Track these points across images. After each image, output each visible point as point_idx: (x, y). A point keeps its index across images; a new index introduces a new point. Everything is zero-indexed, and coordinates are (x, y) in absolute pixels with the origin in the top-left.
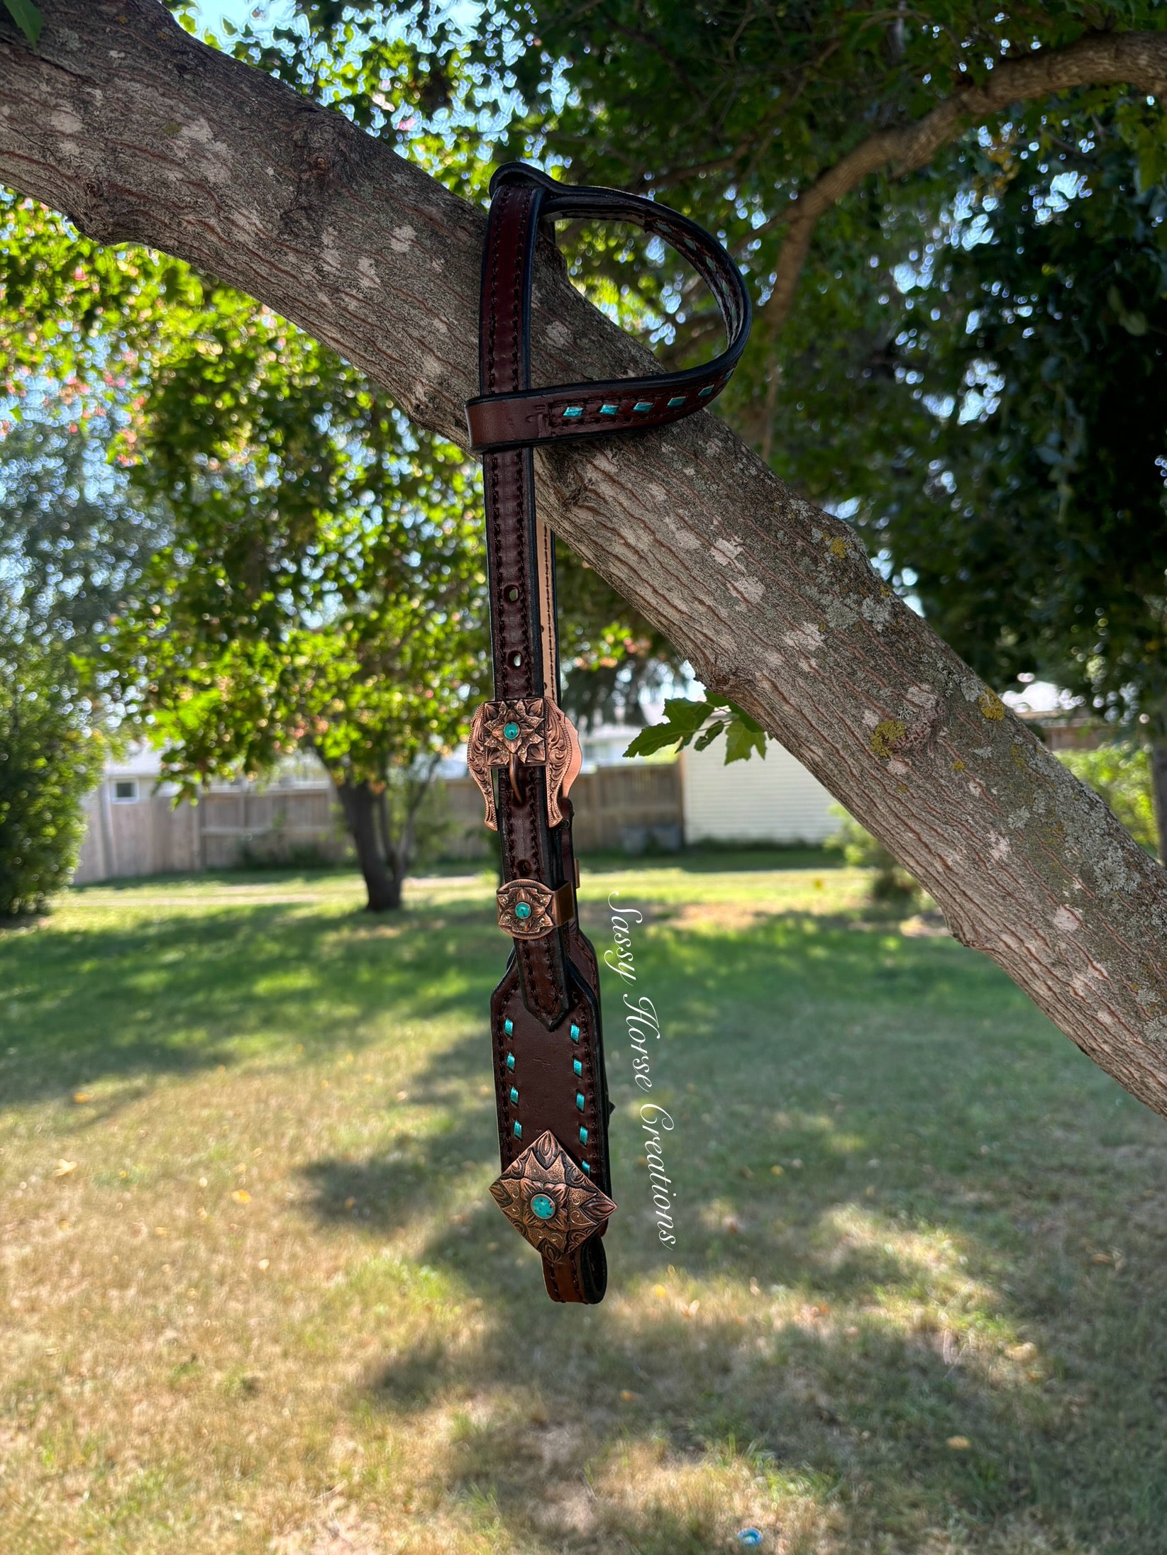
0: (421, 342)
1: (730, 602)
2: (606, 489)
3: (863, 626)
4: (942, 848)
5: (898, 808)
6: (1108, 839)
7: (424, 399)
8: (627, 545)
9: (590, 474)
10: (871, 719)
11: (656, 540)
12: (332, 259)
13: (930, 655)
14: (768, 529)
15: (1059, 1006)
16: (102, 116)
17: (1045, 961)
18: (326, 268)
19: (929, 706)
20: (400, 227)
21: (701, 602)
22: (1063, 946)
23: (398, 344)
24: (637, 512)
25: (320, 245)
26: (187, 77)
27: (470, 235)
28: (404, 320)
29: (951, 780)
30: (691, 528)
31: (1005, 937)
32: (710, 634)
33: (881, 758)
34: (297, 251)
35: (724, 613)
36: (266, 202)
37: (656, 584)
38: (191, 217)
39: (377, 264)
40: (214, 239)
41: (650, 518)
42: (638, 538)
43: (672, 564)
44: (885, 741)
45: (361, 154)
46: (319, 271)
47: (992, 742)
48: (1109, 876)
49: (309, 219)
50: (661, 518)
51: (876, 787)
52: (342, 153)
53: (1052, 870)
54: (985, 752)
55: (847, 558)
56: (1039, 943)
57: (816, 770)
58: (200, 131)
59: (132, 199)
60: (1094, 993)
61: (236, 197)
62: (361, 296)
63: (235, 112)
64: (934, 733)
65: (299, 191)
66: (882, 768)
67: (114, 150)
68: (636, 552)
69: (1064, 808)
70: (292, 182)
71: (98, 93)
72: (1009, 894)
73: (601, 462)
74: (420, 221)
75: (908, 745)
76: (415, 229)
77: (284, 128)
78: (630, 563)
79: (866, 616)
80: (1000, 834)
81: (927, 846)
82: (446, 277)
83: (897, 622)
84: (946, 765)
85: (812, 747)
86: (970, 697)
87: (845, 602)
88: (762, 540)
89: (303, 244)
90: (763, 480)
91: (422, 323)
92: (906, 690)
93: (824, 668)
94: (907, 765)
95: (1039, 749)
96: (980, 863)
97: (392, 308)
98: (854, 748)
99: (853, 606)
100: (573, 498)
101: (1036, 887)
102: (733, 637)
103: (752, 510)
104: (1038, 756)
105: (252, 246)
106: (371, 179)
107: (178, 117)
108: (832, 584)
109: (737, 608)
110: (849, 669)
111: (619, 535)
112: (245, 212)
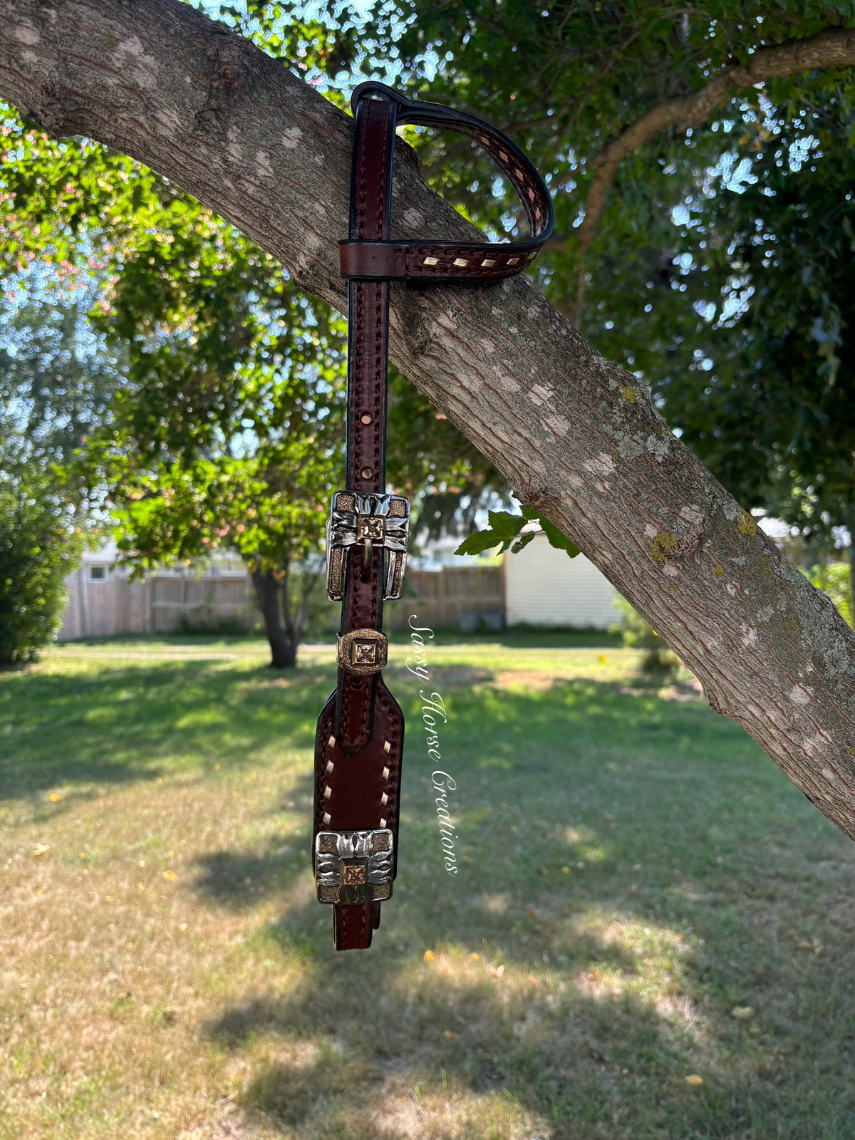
0: (305, 221)
1: (542, 435)
2: (447, 342)
3: (647, 457)
4: (704, 636)
5: (670, 603)
6: (835, 633)
7: (306, 267)
8: (463, 387)
9: (435, 329)
10: (651, 531)
11: (486, 384)
12: (235, 151)
13: (699, 482)
14: (574, 378)
15: (791, 763)
16: (56, 31)
17: (782, 727)
18: (231, 159)
19: (697, 522)
20: (290, 128)
21: (520, 435)
22: (797, 716)
23: (286, 222)
24: (471, 361)
25: (226, 140)
27: (346, 137)
28: (291, 203)
29: (713, 582)
30: (513, 375)
31: (751, 707)
32: (525, 459)
33: (658, 562)
34: (208, 144)
35: (537, 443)
36: (184, 104)
37: (485, 419)
38: (125, 115)
39: (271, 157)
40: (142, 133)
41: (482, 367)
42: (471, 382)
43: (497, 403)
44: (662, 549)
45: (261, 69)
46: (225, 161)
47: (746, 552)
48: (835, 663)
49: (218, 118)
50: (490, 366)
51: (654, 586)
52: (245, 67)
53: (790, 655)
54: (740, 561)
55: (636, 403)
56: (778, 713)
57: (606, 571)
58: (133, 46)
59: (80, 100)
60: (820, 755)
61: (161, 100)
62: (257, 183)
63: (162, 32)
64: (701, 544)
65: (210, 96)
66: (658, 570)
67: (65, 59)
68: (470, 393)
69: (801, 607)
70: (205, 88)
71: (53, 13)
72: (755, 674)
73: (444, 320)
74: (306, 124)
75: (680, 553)
76: (302, 130)
77: (202, 47)
78: (464, 401)
79: (650, 449)
80: (750, 626)
81: (691, 633)
82: (325, 169)
83: (674, 455)
84: (709, 570)
85: (603, 553)
86: (730, 517)
87: (634, 438)
88: (570, 386)
89: (213, 139)
90: (571, 339)
91: (305, 206)
92: (680, 510)
93: (615, 490)
94: (678, 568)
95: (783, 559)
96: (734, 649)
97: (282, 193)
98: (637, 554)
99: (639, 441)
100: (421, 348)
101: (777, 669)
102: (544, 463)
103: (562, 363)
104: (782, 565)
105: (172, 140)
106: (269, 89)
107: (117, 35)
108: (623, 423)
109: (548, 440)
110: (635, 491)
111: (456, 379)
112: (167, 112)
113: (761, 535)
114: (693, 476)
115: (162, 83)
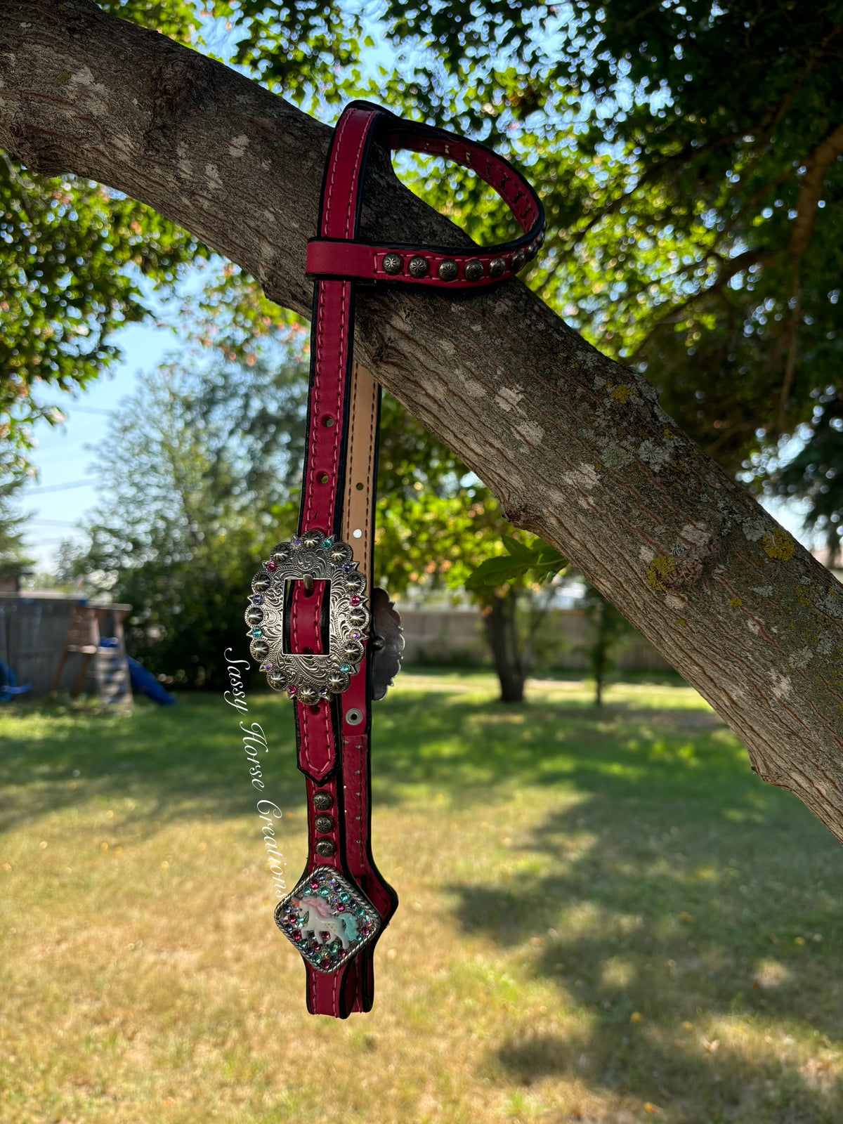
0: (257, 232)
1: (516, 445)
2: (404, 346)
3: (640, 467)
4: (725, 683)
5: (682, 642)
7: (265, 279)
8: (428, 395)
9: (389, 333)
11: (449, 390)
12: (185, 167)
13: (711, 495)
14: (548, 378)
16: (16, 73)
18: (183, 176)
19: (701, 543)
20: (237, 136)
21: (491, 445)
23: (242, 234)
24: (432, 365)
25: (176, 157)
26: (76, 36)
27: (296, 138)
28: (243, 214)
29: (729, 617)
30: (477, 379)
31: (795, 775)
32: (502, 473)
33: (658, 592)
34: (160, 164)
35: (510, 454)
36: (134, 126)
37: (454, 429)
38: (87, 146)
39: (219, 169)
40: (106, 161)
41: (442, 370)
42: (436, 389)
43: (465, 411)
44: (659, 576)
45: (209, 81)
46: (178, 178)
47: (775, 581)
49: (165, 136)
50: (451, 369)
51: (660, 621)
52: (189, 81)
53: (838, 713)
55: (628, 404)
56: (828, 785)
58: (84, 77)
59: (47, 137)
61: (114, 126)
62: (210, 196)
63: (112, 59)
64: (708, 570)
65: (155, 115)
66: (660, 601)
67: (27, 99)
68: (436, 402)
70: (149, 107)
71: (12, 56)
72: (794, 733)
73: (398, 323)
74: (252, 131)
75: (681, 581)
76: (249, 137)
77: (148, 67)
78: (434, 411)
79: (644, 457)
80: (781, 672)
81: (712, 680)
82: (272, 174)
83: (678, 464)
84: (723, 602)
85: (602, 580)
86: (753, 536)
87: (622, 444)
88: (543, 388)
89: (164, 158)
90: (550, 334)
91: (256, 215)
92: (681, 528)
93: (601, 506)
94: (683, 599)
95: (832, 589)
96: (763, 700)
97: (233, 204)
98: (635, 582)
99: (629, 447)
100: (379, 355)
101: (821, 729)
102: (521, 477)
103: (534, 361)
104: (829, 597)
105: (131, 164)
106: (217, 100)
107: (69, 68)
108: (609, 427)
109: (521, 450)
110: (624, 507)
111: (421, 387)
112: (121, 137)
113: (802, 560)
114: (703, 488)
115: (113, 109)
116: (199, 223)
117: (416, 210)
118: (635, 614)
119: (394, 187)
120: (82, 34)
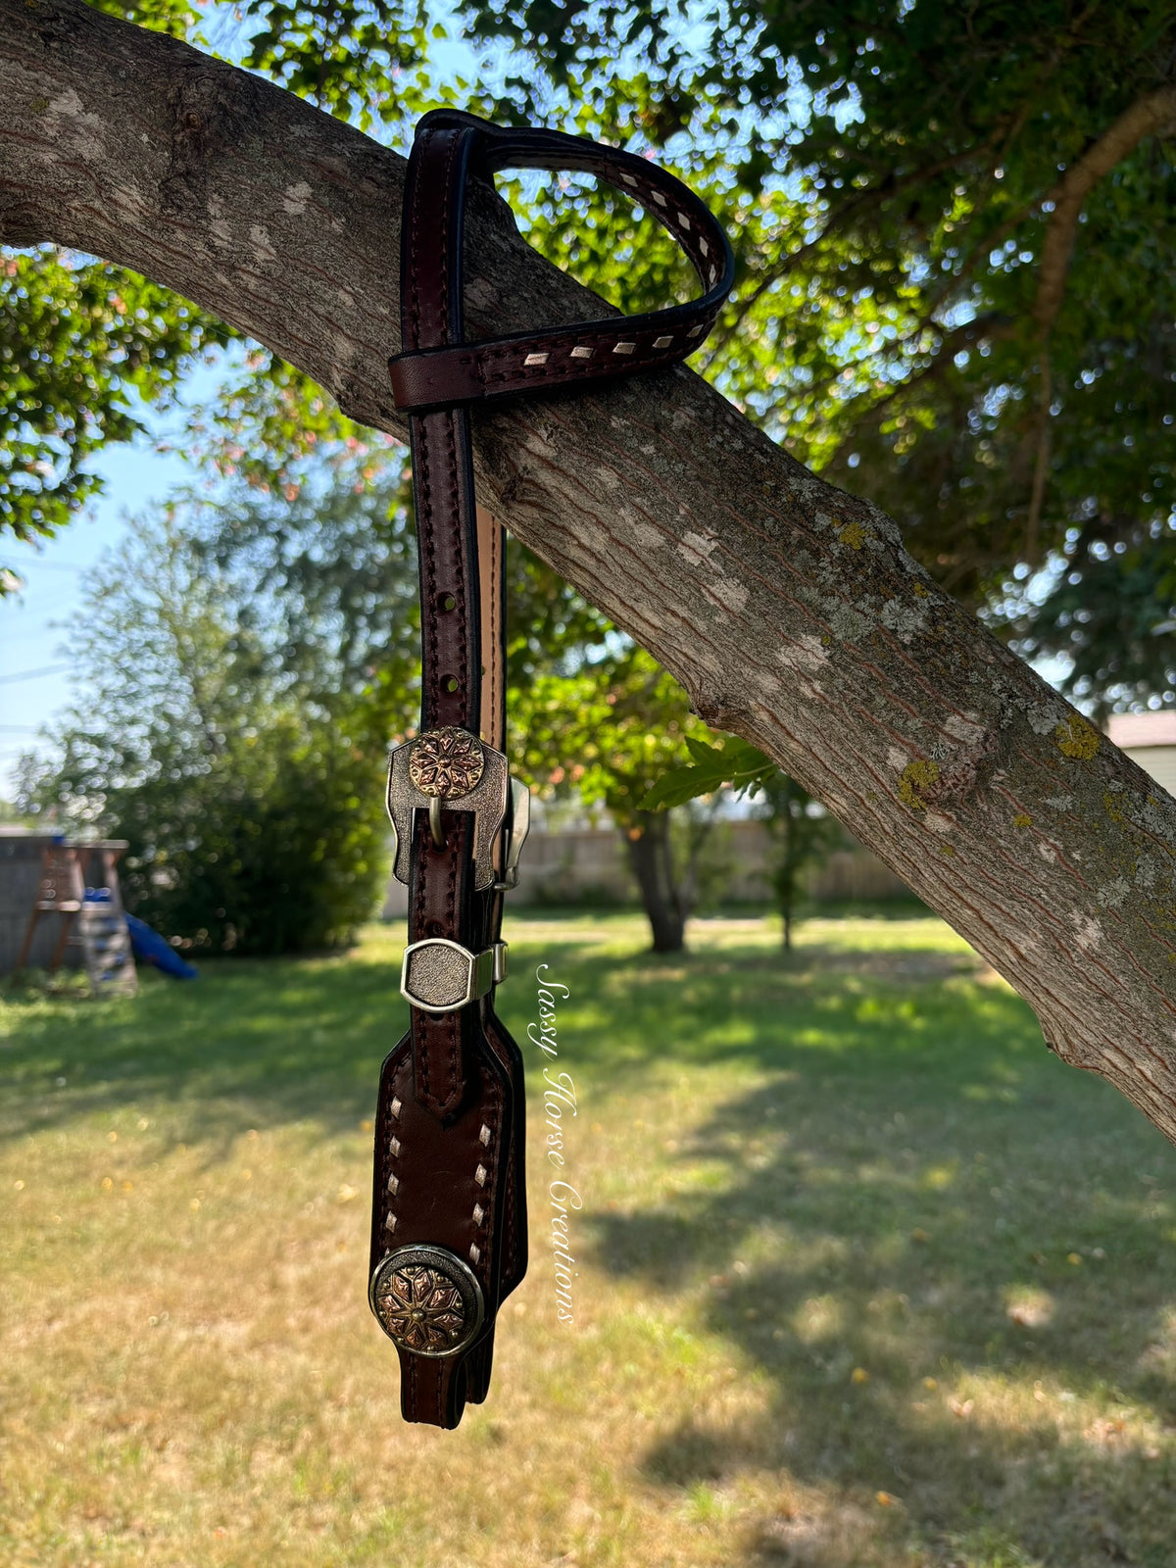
0: (328, 320)
1: (709, 612)
2: (546, 478)
3: (883, 637)
4: (1010, 931)
5: (948, 877)
7: (342, 388)
8: (581, 546)
9: (525, 461)
11: (613, 539)
12: (221, 231)
13: (982, 673)
14: (752, 517)
17: (1167, 1089)
18: (218, 243)
19: (973, 740)
20: (294, 184)
21: (674, 614)
23: (306, 325)
24: (586, 503)
25: (207, 216)
26: (54, 45)
27: (379, 186)
28: (308, 295)
29: (1013, 840)
30: (652, 521)
31: (1108, 1054)
32: (691, 653)
33: (914, 810)
34: (184, 226)
35: (701, 626)
36: (144, 173)
37: (622, 595)
38: (76, 203)
39: (270, 232)
40: (103, 224)
41: (602, 511)
42: (592, 537)
43: (635, 567)
44: (916, 788)
45: (250, 106)
46: (211, 247)
47: (1074, 788)
49: (190, 187)
50: (614, 509)
51: (917, 849)
52: (221, 107)
55: (864, 550)
56: (1155, 1064)
58: (68, 104)
59: (17, 191)
61: (115, 173)
62: (258, 272)
63: (108, 77)
64: (984, 777)
65: (175, 156)
66: (918, 823)
68: (593, 555)
70: (166, 146)
72: (1106, 996)
73: (536, 445)
74: (316, 176)
75: (946, 794)
76: (312, 186)
77: (161, 88)
78: (590, 568)
79: (888, 623)
80: (1087, 914)
81: (991, 927)
82: (347, 238)
83: (935, 631)
84: (1006, 820)
85: (833, 795)
86: (1042, 728)
87: (857, 606)
88: (744, 531)
89: (189, 217)
90: (751, 455)
91: (326, 297)
92: (944, 721)
93: (832, 694)
94: (949, 819)
95: (1150, 798)
96: (1064, 953)
97: (293, 282)
98: (881, 797)
99: (868, 611)
100: (510, 491)
101: (1144, 988)
102: (717, 657)
103: (731, 494)
104: (1148, 808)
105: (140, 227)
106: (263, 133)
107: (45, 91)
108: (839, 583)
109: (717, 619)
110: (865, 695)
111: (571, 535)
112: (126, 189)
113: (1108, 757)
114: (972, 664)
115: (112, 149)
116: (242, 309)
117: (554, 284)
118: (882, 841)
119: (521, 252)
120: (62, 41)
